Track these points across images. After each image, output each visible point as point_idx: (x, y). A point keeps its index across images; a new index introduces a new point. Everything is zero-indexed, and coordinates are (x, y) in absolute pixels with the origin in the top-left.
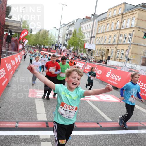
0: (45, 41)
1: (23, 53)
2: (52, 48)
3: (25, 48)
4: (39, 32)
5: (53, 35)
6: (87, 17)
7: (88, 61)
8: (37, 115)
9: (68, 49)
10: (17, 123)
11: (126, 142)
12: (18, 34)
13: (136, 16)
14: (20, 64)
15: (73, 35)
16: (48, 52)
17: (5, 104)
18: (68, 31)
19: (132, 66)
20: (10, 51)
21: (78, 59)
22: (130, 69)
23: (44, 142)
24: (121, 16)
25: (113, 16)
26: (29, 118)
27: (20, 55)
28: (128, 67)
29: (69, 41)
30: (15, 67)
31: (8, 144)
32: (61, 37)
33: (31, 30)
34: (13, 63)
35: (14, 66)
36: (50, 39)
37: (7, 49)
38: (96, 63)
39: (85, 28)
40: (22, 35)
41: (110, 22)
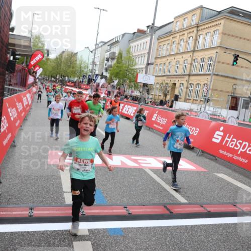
0: (71, 69)
1: (34, 89)
2: (83, 81)
3: (37, 81)
4: (61, 55)
5: (84, 61)
6: (140, 31)
7: (142, 103)
8: (65, 194)
9: (109, 84)
10: (31, 209)
11: (215, 238)
12: (25, 58)
13: (221, 28)
14: (31, 108)
15: (118, 60)
16: (76, 88)
17: (8, 177)
18: (108, 53)
19: (214, 110)
20: (13, 87)
21: (125, 100)
22: (211, 116)
23: (79, 241)
24: (195, 29)
25: (182, 29)
26: (52, 200)
27: (30, 93)
28: (209, 112)
29: (110, 70)
30: (23, 113)
31: (17, 246)
32: (98, 63)
33: (48, 51)
34: (20, 106)
35: (21, 112)
36: (79, 67)
37: (8, 83)
38: (156, 106)
39: (136, 49)
40: (34, 60)
41: (177, 40)
